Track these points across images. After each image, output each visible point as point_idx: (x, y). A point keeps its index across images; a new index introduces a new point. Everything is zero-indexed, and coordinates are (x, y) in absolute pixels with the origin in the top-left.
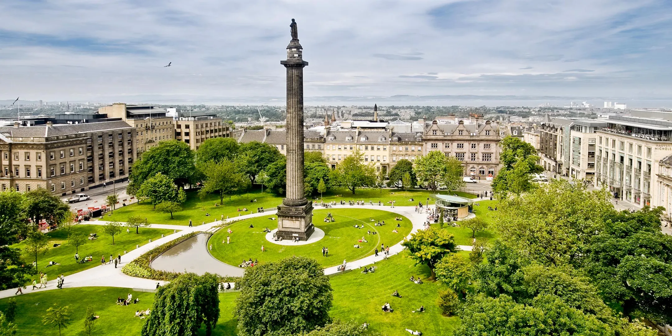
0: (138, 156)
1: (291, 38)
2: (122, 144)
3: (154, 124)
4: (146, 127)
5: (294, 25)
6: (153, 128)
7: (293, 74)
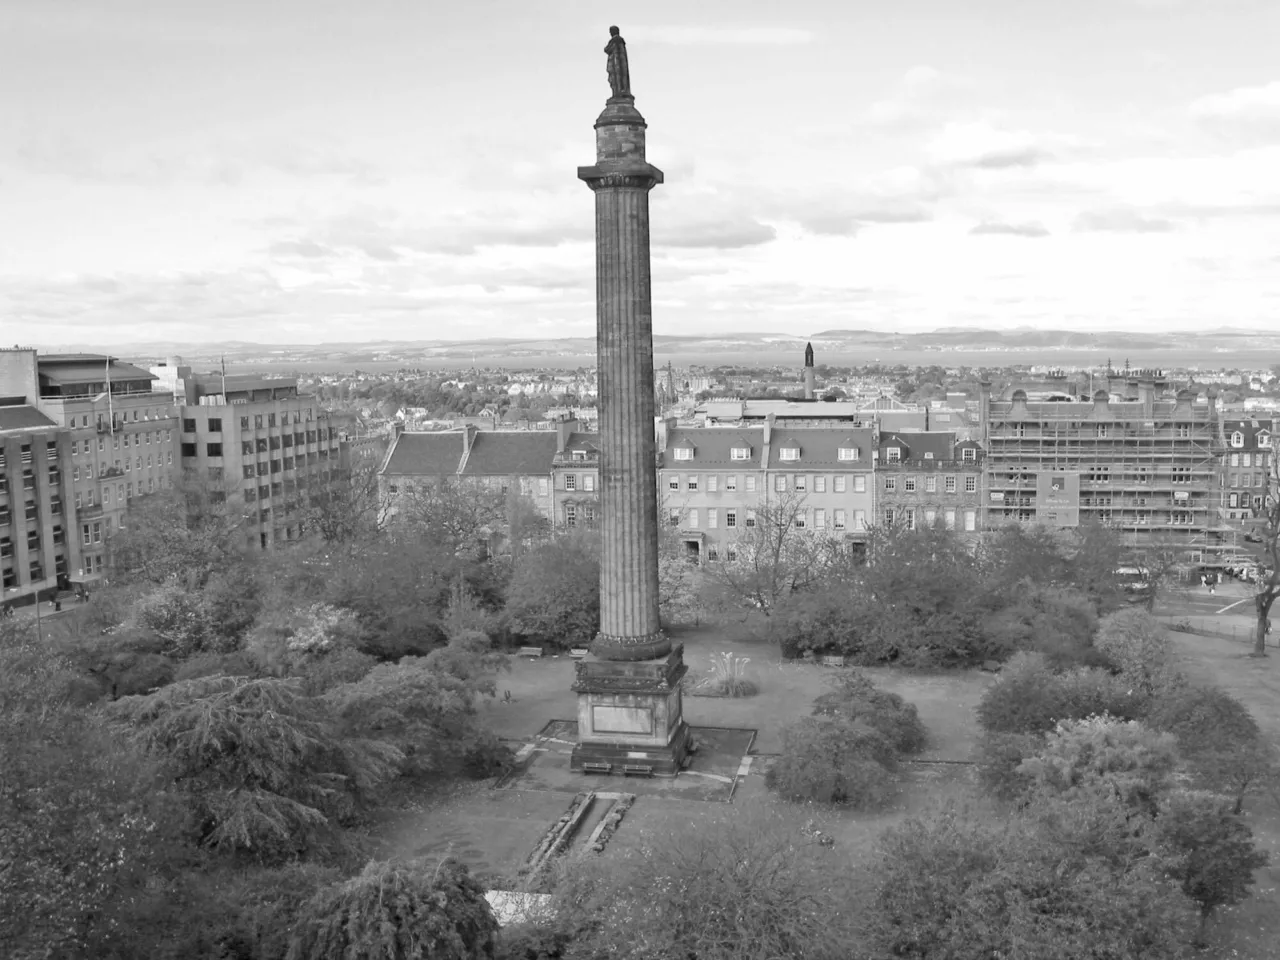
0: (79, 519)
1: (609, 93)
2: (33, 478)
3: (120, 417)
4: (99, 426)
5: (616, 48)
6: (118, 428)
7: (617, 212)
